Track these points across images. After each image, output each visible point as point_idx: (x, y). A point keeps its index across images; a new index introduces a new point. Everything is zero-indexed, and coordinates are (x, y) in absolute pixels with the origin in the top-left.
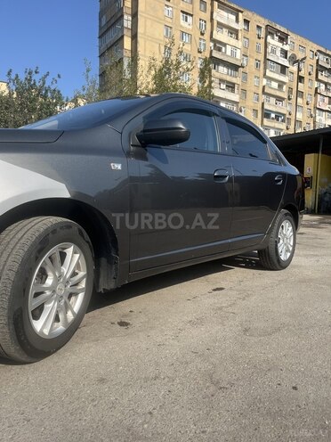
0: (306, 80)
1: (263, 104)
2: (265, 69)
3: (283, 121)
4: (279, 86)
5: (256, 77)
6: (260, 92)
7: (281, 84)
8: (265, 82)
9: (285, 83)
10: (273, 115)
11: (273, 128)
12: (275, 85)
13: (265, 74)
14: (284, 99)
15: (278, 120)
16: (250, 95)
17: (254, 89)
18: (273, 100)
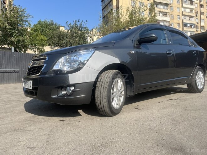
0: (204, 6)
1: (183, 20)
2: (182, 3)
3: (194, 27)
4: (190, 11)
5: (178, 8)
6: (181, 14)
7: (191, 10)
8: (183, 9)
9: (193, 9)
10: (189, 25)
11: (189, 31)
12: (188, 10)
13: (182, 6)
14: (193, 17)
15: (191, 27)
16: (176, 17)
17: (178, 14)
18: (188, 18)
